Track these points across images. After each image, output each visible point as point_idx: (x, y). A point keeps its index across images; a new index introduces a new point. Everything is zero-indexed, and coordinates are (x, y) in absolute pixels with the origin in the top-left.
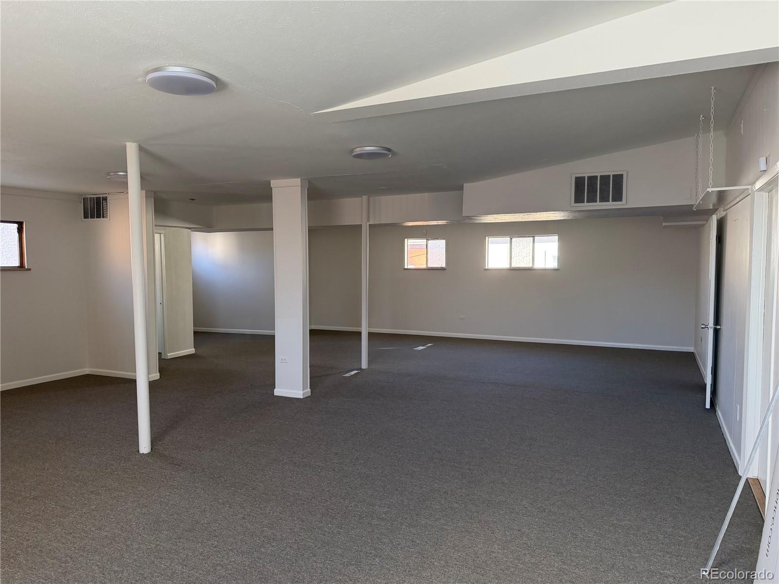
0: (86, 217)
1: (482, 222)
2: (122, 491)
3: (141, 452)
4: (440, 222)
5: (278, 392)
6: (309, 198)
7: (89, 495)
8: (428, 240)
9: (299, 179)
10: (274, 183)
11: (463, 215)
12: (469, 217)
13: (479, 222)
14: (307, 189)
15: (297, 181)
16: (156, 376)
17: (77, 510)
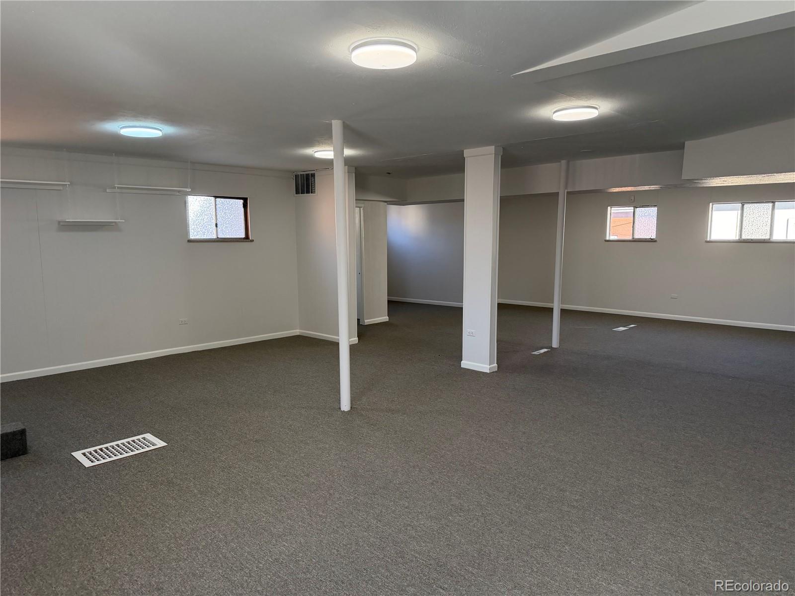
0: (297, 192)
1: (705, 186)
2: (327, 443)
3: (342, 409)
4: (653, 187)
5: (465, 364)
6: (503, 166)
7: (299, 443)
8: (635, 207)
9: (494, 147)
10: (467, 153)
11: (682, 178)
12: (690, 181)
13: (702, 186)
14: (502, 156)
15: (492, 149)
16: (355, 340)
17: (290, 456)
